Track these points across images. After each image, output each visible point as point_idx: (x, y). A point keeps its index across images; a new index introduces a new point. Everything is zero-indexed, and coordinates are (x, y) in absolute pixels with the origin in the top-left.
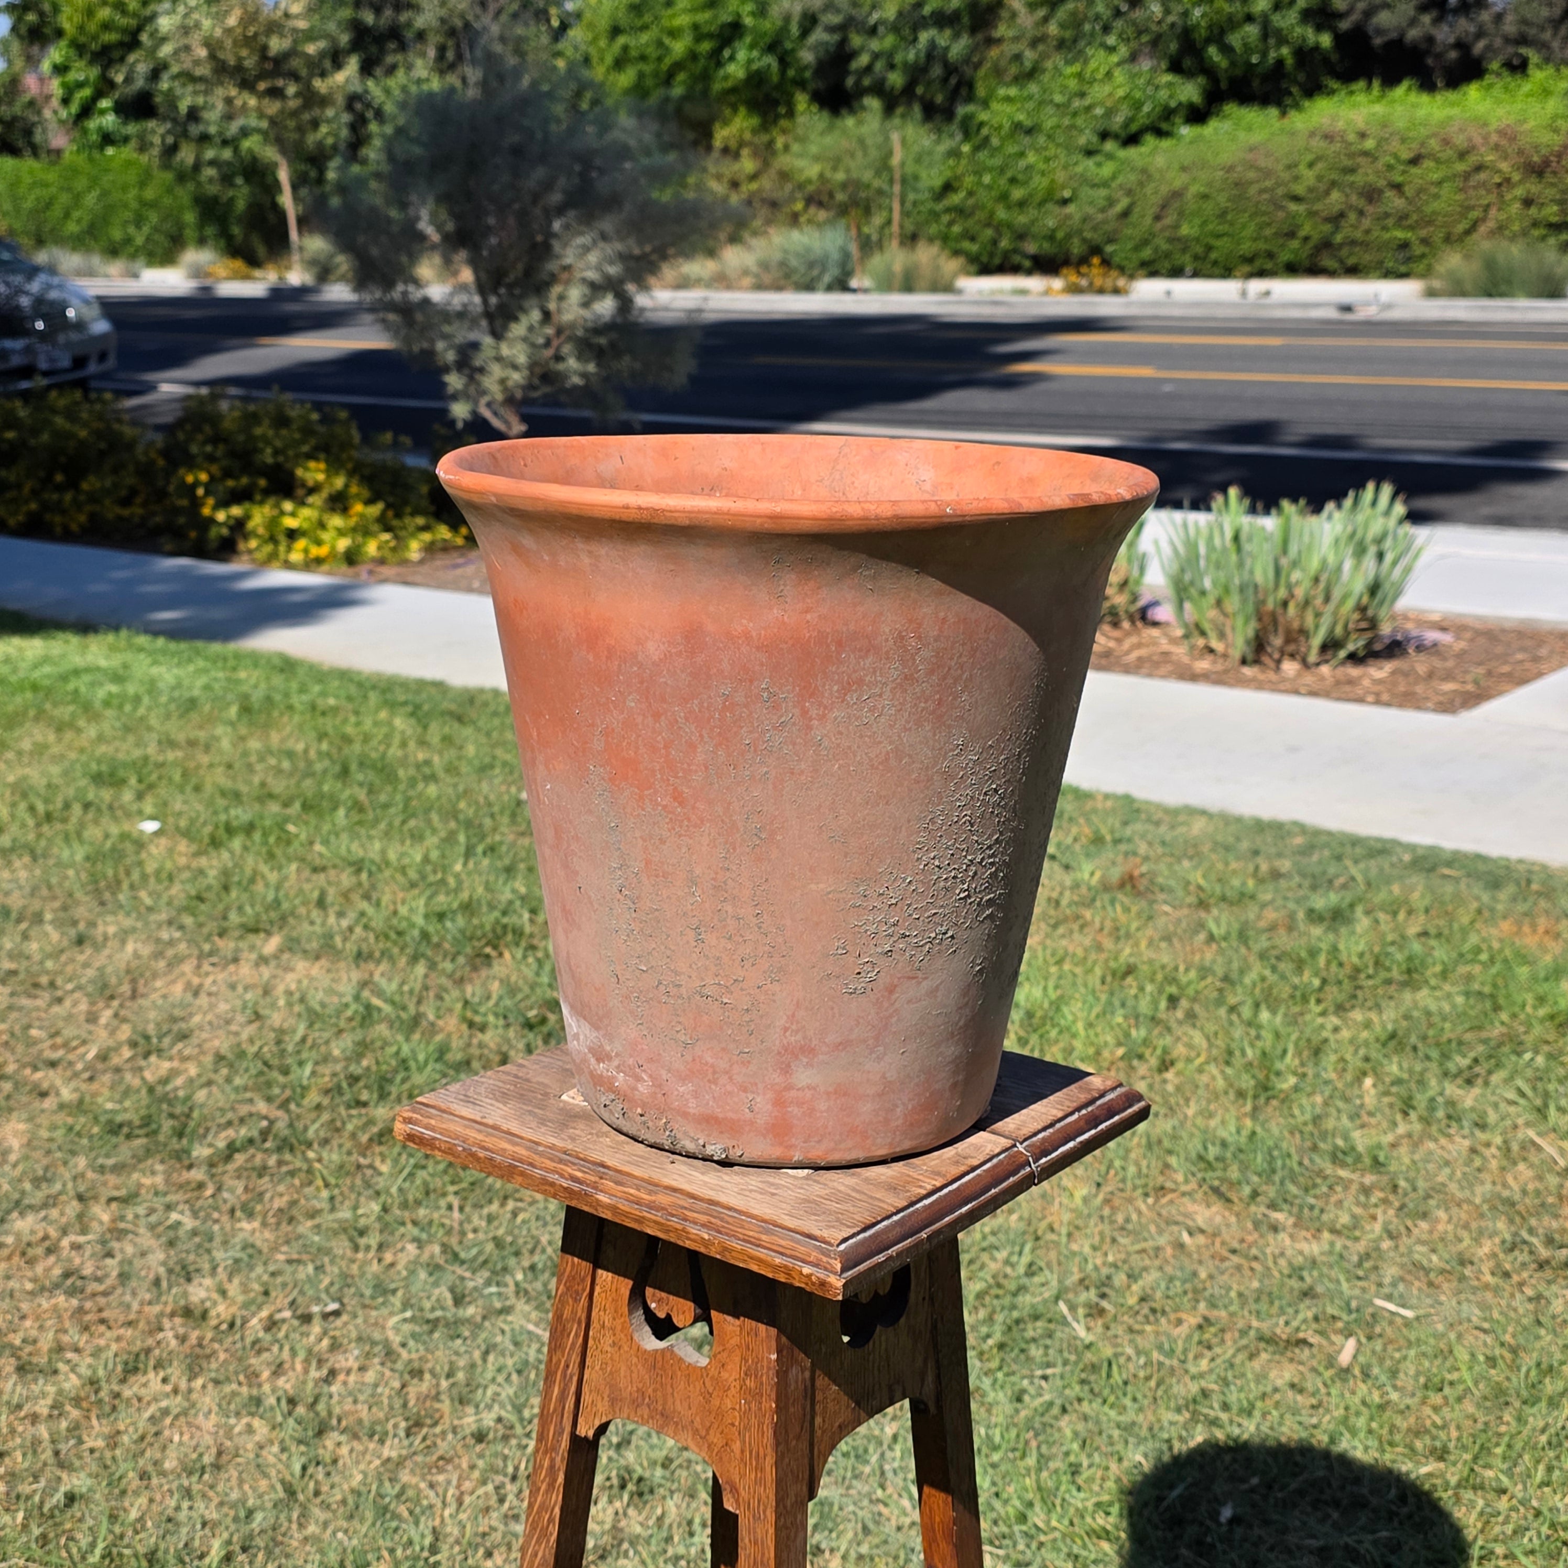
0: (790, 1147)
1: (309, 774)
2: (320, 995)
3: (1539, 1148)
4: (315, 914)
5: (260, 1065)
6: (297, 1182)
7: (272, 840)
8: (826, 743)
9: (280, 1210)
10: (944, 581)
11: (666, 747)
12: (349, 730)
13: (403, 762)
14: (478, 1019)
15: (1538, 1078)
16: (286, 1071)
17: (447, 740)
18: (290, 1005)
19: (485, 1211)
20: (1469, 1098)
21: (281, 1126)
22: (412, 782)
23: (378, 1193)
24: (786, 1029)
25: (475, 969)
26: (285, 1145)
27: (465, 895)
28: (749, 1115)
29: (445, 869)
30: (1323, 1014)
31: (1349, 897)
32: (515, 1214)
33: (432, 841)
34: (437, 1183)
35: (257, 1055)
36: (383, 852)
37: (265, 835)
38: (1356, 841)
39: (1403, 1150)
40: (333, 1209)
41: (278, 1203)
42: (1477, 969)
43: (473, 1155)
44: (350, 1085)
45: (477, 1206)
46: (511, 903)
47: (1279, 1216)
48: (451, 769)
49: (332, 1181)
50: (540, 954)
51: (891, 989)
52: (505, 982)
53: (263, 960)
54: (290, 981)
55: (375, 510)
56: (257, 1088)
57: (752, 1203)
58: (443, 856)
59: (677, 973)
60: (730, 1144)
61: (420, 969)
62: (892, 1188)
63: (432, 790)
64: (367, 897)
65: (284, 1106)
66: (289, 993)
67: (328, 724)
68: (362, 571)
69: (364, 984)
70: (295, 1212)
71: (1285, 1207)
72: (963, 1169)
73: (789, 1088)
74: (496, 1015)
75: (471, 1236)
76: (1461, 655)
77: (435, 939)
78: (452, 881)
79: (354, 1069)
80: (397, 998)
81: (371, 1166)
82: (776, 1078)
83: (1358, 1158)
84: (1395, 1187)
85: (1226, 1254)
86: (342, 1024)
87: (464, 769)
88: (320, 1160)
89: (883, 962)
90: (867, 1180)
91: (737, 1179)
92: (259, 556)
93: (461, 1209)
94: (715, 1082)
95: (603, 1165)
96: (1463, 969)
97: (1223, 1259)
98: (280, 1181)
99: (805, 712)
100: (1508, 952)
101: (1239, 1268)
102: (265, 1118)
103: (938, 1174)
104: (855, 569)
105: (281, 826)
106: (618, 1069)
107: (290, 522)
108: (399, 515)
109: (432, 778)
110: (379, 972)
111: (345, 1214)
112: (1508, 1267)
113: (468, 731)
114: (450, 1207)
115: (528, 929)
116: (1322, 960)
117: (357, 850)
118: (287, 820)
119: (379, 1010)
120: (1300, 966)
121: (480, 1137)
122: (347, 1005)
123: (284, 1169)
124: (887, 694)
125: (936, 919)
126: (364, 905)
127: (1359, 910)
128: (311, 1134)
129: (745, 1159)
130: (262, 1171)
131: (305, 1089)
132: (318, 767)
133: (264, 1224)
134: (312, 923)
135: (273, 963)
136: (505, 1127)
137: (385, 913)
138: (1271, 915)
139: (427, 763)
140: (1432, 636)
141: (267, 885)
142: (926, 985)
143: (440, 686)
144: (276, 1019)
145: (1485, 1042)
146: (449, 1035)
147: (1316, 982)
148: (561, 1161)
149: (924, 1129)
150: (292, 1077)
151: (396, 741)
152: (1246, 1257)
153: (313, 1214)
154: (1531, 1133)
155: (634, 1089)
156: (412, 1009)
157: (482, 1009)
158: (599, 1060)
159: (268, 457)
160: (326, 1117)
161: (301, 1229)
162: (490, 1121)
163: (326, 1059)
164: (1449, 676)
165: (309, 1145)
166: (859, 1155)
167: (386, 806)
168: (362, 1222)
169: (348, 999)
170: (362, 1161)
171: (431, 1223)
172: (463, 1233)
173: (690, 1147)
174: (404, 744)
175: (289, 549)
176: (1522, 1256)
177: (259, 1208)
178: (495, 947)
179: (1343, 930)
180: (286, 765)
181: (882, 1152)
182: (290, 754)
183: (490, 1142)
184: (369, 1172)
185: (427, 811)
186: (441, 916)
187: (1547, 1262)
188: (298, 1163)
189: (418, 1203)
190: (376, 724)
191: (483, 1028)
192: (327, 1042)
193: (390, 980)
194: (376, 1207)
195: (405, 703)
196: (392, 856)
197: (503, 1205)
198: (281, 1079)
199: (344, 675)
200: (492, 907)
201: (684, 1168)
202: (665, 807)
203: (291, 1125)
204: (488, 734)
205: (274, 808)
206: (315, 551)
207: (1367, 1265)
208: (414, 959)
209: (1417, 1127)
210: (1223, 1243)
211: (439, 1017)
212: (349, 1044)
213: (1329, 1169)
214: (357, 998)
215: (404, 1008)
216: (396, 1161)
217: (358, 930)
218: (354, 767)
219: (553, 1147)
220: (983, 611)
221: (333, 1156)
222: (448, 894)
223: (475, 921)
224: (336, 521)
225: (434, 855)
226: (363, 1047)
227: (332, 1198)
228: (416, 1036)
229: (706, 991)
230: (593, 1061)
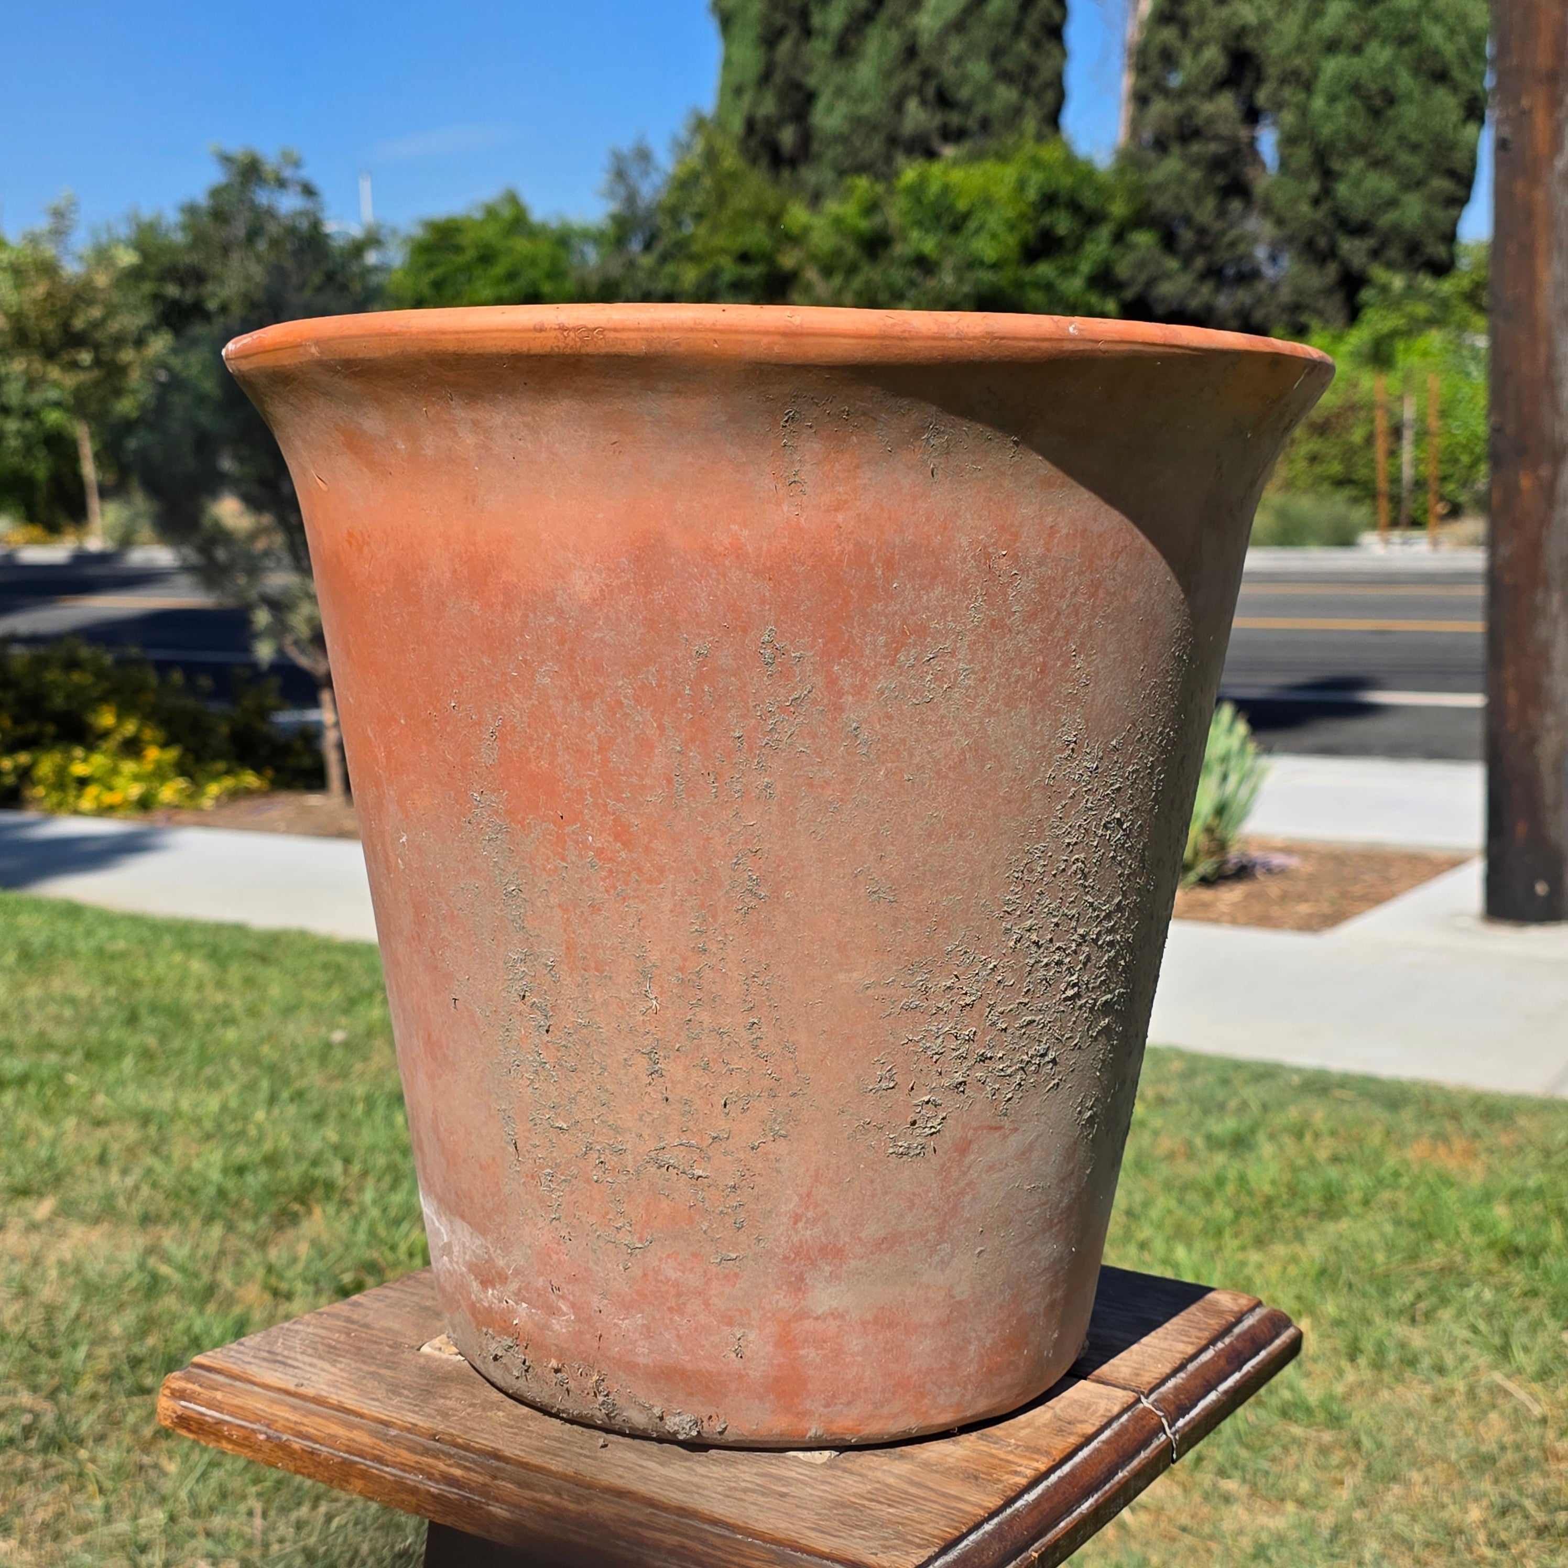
0: (807, 1414)
1: (92, 1020)
2: (100, 1265)
3: (1507, 1394)
4: (95, 1172)
5: (25, 1349)
6: (65, 1488)
7: (49, 1093)
8: (864, 735)
9: (45, 1525)
10: (1057, 463)
11: (601, 750)
12: (140, 973)
13: (200, 1006)
14: (284, 1286)
15: (1491, 1315)
16: (54, 1354)
17: (249, 982)
18: (62, 1276)
19: (294, 1516)
20: (1417, 1338)
21: (48, 1421)
22: (209, 1026)
23: (163, 1500)
24: (797, 1218)
25: (280, 1228)
26: (52, 1444)
27: (267, 1146)
28: (737, 1364)
29: (246, 1118)
30: (1243, 1248)
31: (1247, 1122)
32: (329, 1518)
33: (231, 1088)
34: (235, 1484)
35: (23, 1336)
36: (175, 1102)
37: (42, 1085)
38: (1238, 1066)
39: (1359, 1399)
40: (108, 1521)
41: (42, 1515)
42: (1400, 1195)
43: (284, 1447)
44: (132, 1368)
45: (284, 1510)
46: (320, 1153)
47: (1230, 1485)
48: (253, 1012)
49: (108, 1484)
50: (355, 1209)
51: (963, 1148)
52: (315, 1243)
53: (33, 1227)
54: (65, 1250)
55: (172, 754)
56: (20, 1375)
57: (752, 1511)
58: (244, 1103)
59: (617, 1130)
60: (704, 1412)
61: (217, 1230)
62: (972, 1477)
63: (231, 1035)
64: (155, 1151)
65: (52, 1395)
66: (61, 1264)
67: (117, 968)
68: (158, 816)
69: (151, 1250)
70: (61, 1525)
71: (1238, 1474)
72: (1073, 1440)
73: (802, 1315)
74: (305, 1280)
75: (275, 1547)
76: (1311, 879)
77: (234, 1196)
78: (253, 1132)
79: (139, 1349)
80: (190, 1266)
81: (156, 1466)
82: (782, 1300)
83: (1309, 1411)
84: (1357, 1444)
85: (1175, 1532)
86: (125, 1297)
87: (267, 1010)
88: (93, 1460)
89: (951, 1102)
90: (926, 1465)
91: (717, 1471)
92: (47, 804)
93: (265, 1515)
94: (679, 1310)
95: (496, 1455)
96: (1386, 1195)
97: (1173, 1540)
98: (45, 1489)
99: (832, 681)
100: (1430, 1177)
101: (1193, 1550)
102: (31, 1411)
103: (1037, 1450)
104: (917, 432)
105: (58, 1076)
106: (519, 1296)
107: (79, 769)
108: (199, 759)
109: (229, 1021)
110: (168, 1238)
111: (122, 1526)
112: (1504, 1536)
113: (272, 972)
114: (250, 1513)
115: (341, 1181)
116: (1230, 1189)
117: (144, 1100)
118: (66, 1069)
119: (166, 1279)
120: (1208, 1196)
121: (294, 1417)
122: (130, 1275)
123: (51, 1472)
124: (963, 653)
125: (1033, 1031)
126: (150, 1161)
127: (1261, 1137)
128: (84, 1428)
129: (730, 1437)
130: (23, 1477)
131: (77, 1376)
132: (104, 1013)
133: (23, 1542)
134: (91, 1182)
135: (44, 1230)
136: (334, 1399)
137: (176, 1167)
138: (1166, 1144)
139: (227, 1006)
140: (1278, 860)
141: (41, 1142)
142: (1015, 1142)
143: (240, 929)
144: (46, 1293)
145: (1424, 1274)
146: (250, 1308)
147: (1228, 1214)
148: (426, 1451)
149: (1008, 1379)
150: (63, 1360)
151: (192, 984)
152: (1198, 1535)
153: (84, 1528)
154: (1498, 1377)
155: (545, 1327)
156: (206, 1277)
157: (290, 1274)
158: (485, 1283)
159: (58, 702)
160: (102, 1407)
161: (68, 1547)
162: (310, 1392)
163: (103, 1339)
164: (1302, 898)
165: (80, 1442)
166: (909, 1423)
167: (180, 1052)
168: (144, 1536)
169: (131, 1266)
170: (146, 1460)
171: (227, 1534)
172: (266, 1546)
173: (639, 1419)
174: (200, 987)
175: (79, 796)
176: (1516, 1522)
177: (18, 1522)
178: (303, 1202)
179: (1250, 1156)
180: (68, 1012)
181: (944, 1418)
182: (72, 1001)
183: (311, 1425)
184: (152, 1474)
185: (225, 1056)
186: (241, 1170)
187: (1546, 1527)
188: (68, 1465)
189: (212, 1509)
190: (170, 967)
191: (289, 1296)
192: (106, 1319)
193: (180, 1244)
194: (160, 1516)
195: (201, 946)
196: (185, 1105)
197: (315, 1506)
198: (50, 1364)
199: (135, 920)
200: (299, 1157)
201: (631, 1456)
202: (599, 852)
203: (60, 1419)
204: (295, 974)
205: (52, 1058)
206: (109, 798)
207: (1344, 1538)
208: (209, 1220)
209: (1367, 1374)
210: (1170, 1520)
211: (238, 1284)
212: (133, 1317)
213: (1279, 1425)
214: (142, 1266)
215: (196, 1275)
216: (186, 1457)
217: (145, 1191)
218: (143, 1011)
219: (412, 1429)
220: (1112, 519)
221: (110, 1455)
222: (249, 1144)
223: (281, 1174)
224: (129, 767)
225: (234, 1103)
226: (147, 1324)
227: (107, 1508)
228: (211, 1308)
229: (666, 1157)
230: (475, 1286)
